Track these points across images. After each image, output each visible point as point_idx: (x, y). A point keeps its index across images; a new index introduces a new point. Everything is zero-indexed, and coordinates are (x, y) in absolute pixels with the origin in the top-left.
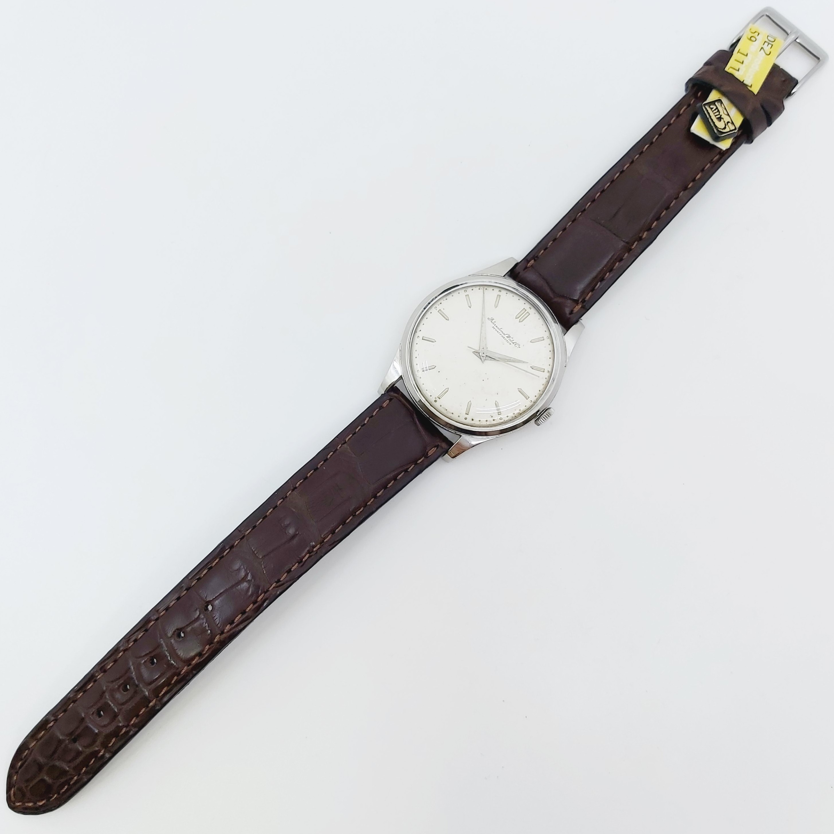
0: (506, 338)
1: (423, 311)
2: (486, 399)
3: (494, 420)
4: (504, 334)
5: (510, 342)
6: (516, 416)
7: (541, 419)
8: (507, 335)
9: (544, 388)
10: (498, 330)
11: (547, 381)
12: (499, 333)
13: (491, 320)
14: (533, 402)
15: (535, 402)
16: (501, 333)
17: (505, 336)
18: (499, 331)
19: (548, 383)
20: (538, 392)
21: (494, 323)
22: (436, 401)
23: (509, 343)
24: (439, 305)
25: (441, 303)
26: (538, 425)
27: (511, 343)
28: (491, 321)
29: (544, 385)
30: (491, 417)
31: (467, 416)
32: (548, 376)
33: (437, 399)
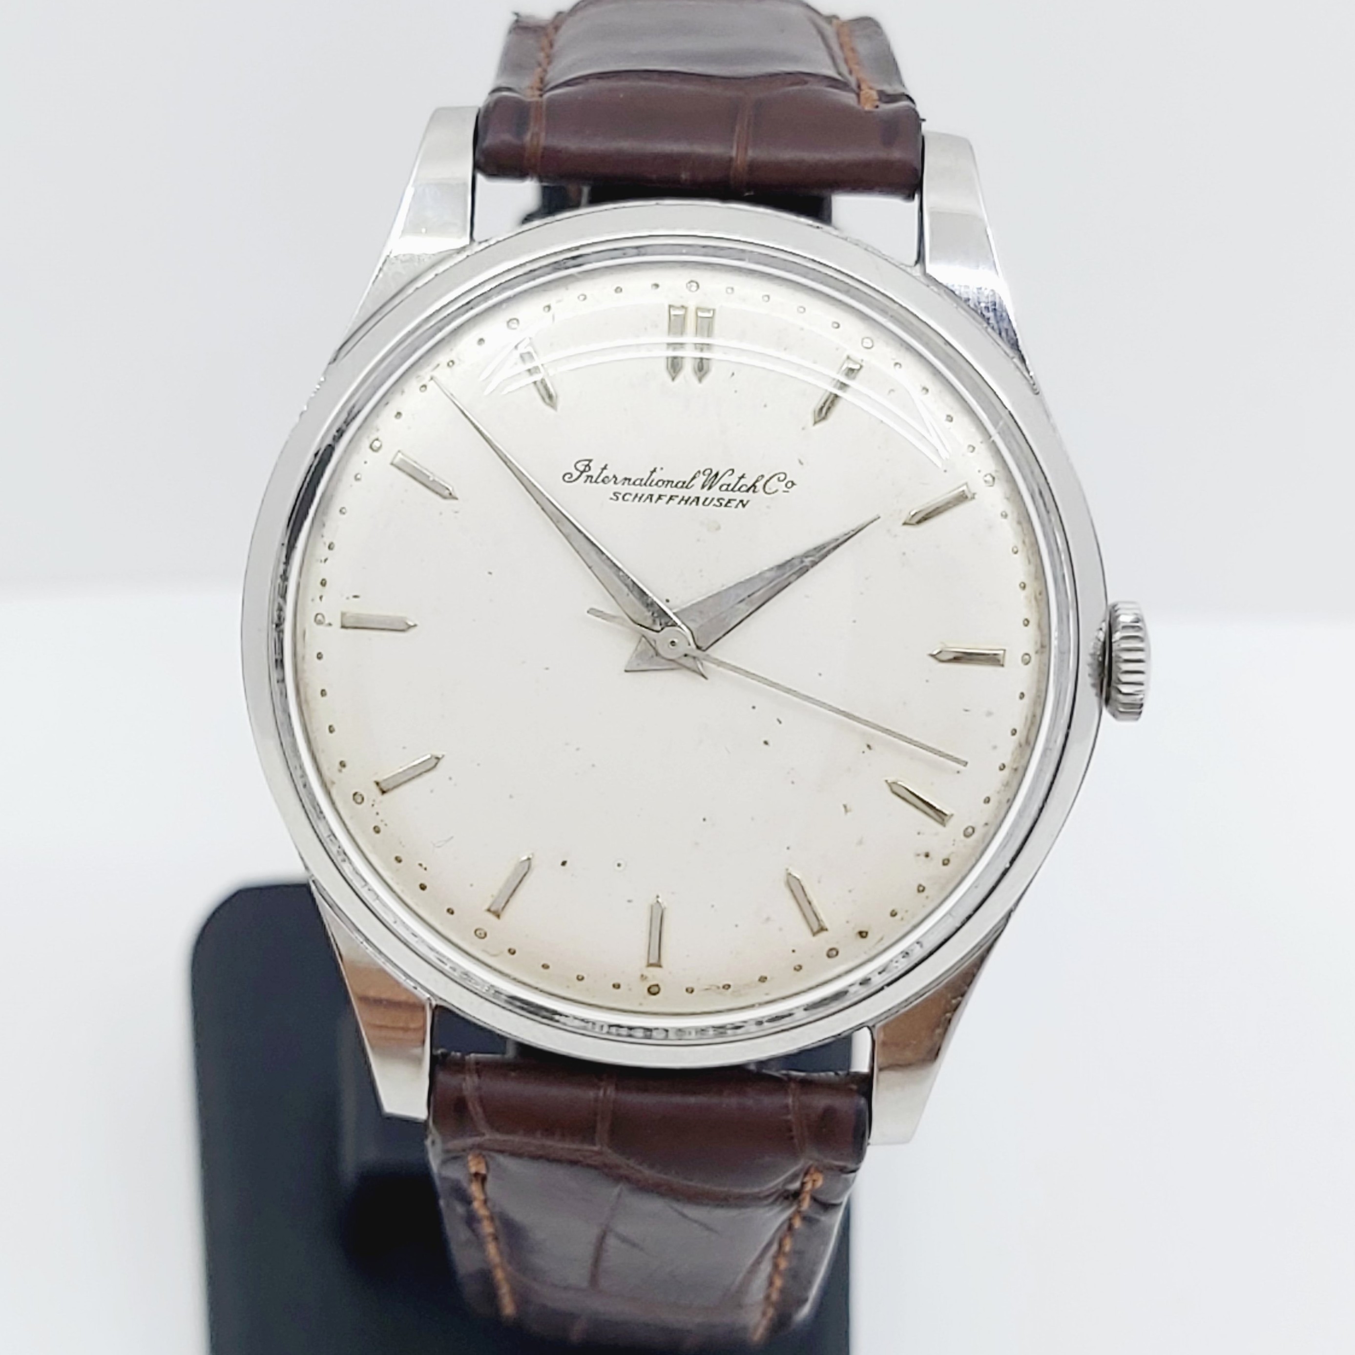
0: (704, 494)
1: (282, 680)
2: (845, 807)
3: (946, 862)
4: (685, 485)
5: (738, 496)
6: (1016, 770)
7: (1125, 678)
8: (701, 479)
9: (1029, 562)
10: (647, 490)
11: (1019, 523)
12: (660, 497)
13: (582, 472)
14: (1037, 652)
15: (1043, 646)
16: (669, 491)
17: (695, 491)
18: (656, 491)
19: (1026, 525)
20: (1023, 594)
21: (605, 473)
22: (654, 990)
23: (734, 504)
24: (321, 598)
25: (323, 583)
26: (1135, 709)
27: (745, 496)
28: (585, 474)
29: (1020, 547)
30: (923, 857)
31: (824, 941)
32: (1008, 499)
33: (655, 975)
